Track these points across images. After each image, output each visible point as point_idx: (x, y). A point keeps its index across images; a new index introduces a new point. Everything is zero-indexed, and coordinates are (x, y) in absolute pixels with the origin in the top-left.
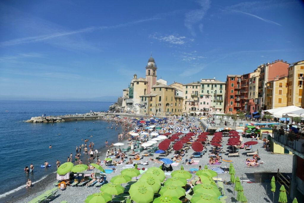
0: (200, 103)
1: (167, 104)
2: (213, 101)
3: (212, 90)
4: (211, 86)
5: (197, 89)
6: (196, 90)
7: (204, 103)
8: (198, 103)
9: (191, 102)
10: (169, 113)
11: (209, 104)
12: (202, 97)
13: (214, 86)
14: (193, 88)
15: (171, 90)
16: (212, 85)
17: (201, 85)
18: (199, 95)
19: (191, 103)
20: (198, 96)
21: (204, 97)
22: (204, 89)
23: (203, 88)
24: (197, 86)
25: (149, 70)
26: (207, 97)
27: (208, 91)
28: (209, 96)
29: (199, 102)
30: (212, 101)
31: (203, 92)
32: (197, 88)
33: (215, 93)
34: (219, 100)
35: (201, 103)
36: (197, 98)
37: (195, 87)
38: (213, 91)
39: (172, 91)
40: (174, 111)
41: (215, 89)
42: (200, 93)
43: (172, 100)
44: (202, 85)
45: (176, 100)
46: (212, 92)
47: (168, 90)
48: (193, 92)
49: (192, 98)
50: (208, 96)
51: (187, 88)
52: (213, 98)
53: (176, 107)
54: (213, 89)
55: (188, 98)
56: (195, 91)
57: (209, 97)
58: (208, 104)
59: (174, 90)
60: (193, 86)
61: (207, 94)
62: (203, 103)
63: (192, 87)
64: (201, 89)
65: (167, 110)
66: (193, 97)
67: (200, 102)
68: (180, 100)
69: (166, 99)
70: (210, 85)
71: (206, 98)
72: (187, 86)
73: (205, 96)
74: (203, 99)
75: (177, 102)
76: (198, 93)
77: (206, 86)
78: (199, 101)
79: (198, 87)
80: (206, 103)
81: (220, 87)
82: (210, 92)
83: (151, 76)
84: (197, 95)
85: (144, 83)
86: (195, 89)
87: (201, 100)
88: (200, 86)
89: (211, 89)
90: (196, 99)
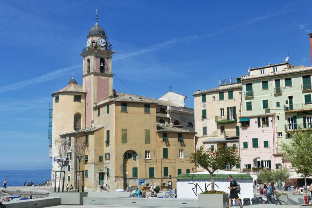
0: (242, 146)
1: (129, 155)
2: (284, 134)
3: (278, 99)
4: (272, 84)
5: (232, 101)
6: (231, 103)
7: (255, 143)
8: (237, 144)
9: (214, 142)
10: (138, 181)
11: (271, 144)
12: (246, 124)
13: (283, 82)
14: (222, 98)
15: (143, 109)
16: (278, 81)
17: (244, 87)
18: (238, 120)
19: (216, 146)
20: (235, 122)
21: (253, 122)
22: (252, 98)
23: (250, 95)
24: (230, 91)
25: (88, 60)
26: (264, 123)
27: (265, 104)
28: (267, 117)
29: (238, 142)
30: (280, 134)
31: (249, 107)
32: (231, 97)
33: (288, 105)
34: (305, 127)
35: (246, 145)
36: (235, 130)
37: (226, 95)
38: (283, 100)
39: (147, 112)
40: (158, 173)
41: (286, 92)
42: (242, 112)
43: (148, 140)
44: (247, 85)
45: (165, 140)
46: (278, 105)
47: (129, 109)
48: (222, 110)
49: (219, 130)
50: (264, 120)
51: (204, 100)
52: (282, 124)
53: (165, 161)
54: (280, 95)
55: (209, 132)
56: (228, 108)
57: (270, 124)
58: (266, 144)
59: (153, 110)
60: (221, 93)
61: (263, 112)
62: (250, 144)
63: (217, 96)
64: (244, 98)
65: (129, 173)
66: (222, 126)
67: (242, 140)
68: (180, 141)
69: (124, 139)
70: (269, 83)
71: (259, 125)
72: (204, 95)
73: (256, 120)
74: (249, 129)
75: (168, 144)
76: (237, 112)
77: (257, 87)
78: (238, 138)
79: (236, 94)
80: (261, 144)
81: (304, 83)
82: (272, 105)
83: (92, 76)
84: (233, 120)
85: (72, 97)
86: (227, 103)
87: (246, 135)
88: (240, 89)
89: (275, 95)
90: (231, 132)
